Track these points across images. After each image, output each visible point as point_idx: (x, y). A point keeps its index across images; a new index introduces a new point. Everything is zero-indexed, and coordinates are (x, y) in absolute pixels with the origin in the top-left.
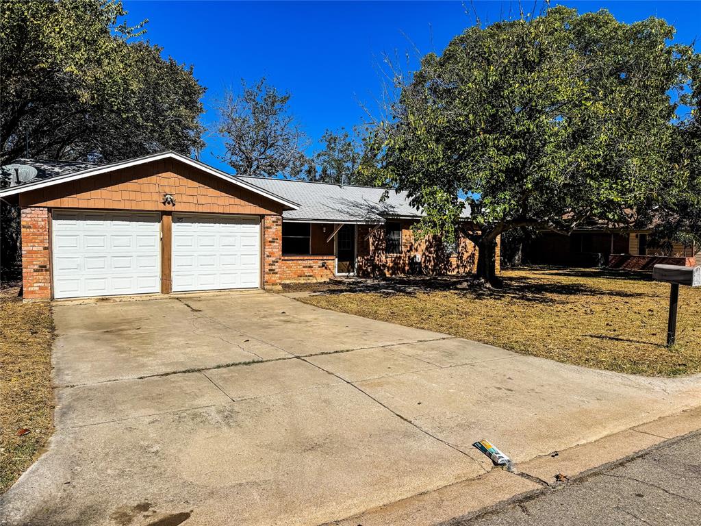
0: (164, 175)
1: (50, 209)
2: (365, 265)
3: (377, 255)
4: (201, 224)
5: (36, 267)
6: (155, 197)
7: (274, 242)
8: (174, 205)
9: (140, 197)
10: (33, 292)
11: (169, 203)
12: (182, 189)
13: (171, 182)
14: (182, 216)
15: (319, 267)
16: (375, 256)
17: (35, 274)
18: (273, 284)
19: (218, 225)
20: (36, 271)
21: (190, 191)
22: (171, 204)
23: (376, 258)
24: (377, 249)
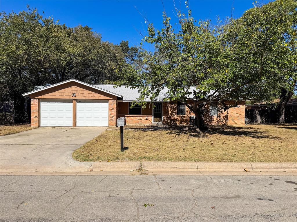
0: (73, 87)
1: (39, 99)
2: (166, 119)
3: (172, 115)
4: (87, 103)
5: (34, 117)
6: (70, 94)
7: (113, 109)
8: (76, 97)
9: (65, 94)
10: (33, 124)
11: (74, 96)
12: (79, 91)
13: (75, 89)
14: (80, 101)
15: (145, 120)
16: (171, 116)
17: (34, 119)
18: (112, 125)
19: (93, 103)
20: (34, 118)
21: (81, 92)
22: (75, 97)
23: (172, 116)
24: (172, 113)
